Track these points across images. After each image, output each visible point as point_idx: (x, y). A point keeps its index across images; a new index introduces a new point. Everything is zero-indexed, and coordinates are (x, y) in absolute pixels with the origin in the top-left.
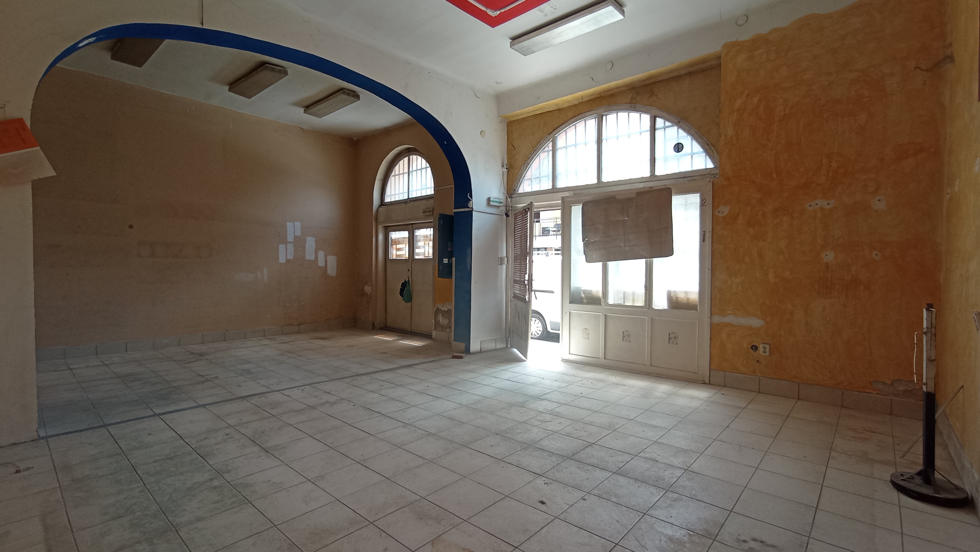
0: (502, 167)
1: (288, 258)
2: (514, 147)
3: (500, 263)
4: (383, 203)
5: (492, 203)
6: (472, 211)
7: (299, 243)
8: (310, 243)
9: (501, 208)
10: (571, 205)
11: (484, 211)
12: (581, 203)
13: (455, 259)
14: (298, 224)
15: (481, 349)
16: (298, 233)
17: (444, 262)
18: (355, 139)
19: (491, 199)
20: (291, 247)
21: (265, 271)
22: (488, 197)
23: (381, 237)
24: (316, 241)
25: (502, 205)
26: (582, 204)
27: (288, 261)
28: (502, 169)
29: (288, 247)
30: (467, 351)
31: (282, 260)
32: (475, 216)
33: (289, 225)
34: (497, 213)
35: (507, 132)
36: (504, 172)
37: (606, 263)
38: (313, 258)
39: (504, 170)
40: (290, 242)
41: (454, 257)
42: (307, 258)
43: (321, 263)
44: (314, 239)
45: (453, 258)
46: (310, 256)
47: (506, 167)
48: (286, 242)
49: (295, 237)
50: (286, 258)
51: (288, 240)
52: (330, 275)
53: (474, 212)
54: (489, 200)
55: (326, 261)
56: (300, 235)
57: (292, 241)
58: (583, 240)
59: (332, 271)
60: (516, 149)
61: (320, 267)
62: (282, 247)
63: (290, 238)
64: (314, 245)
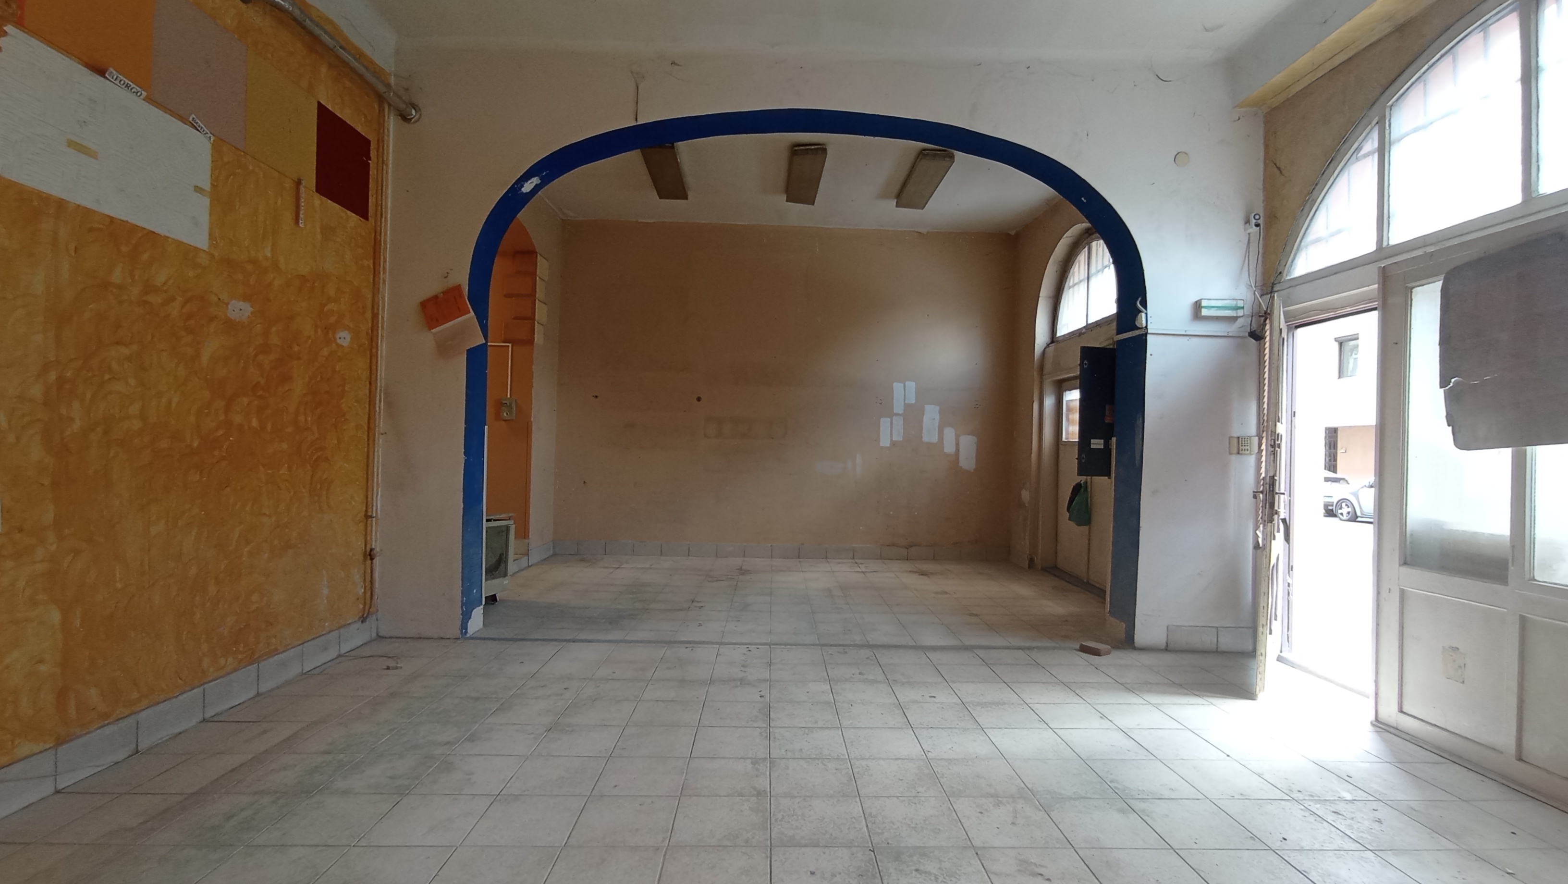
0: (1246, 223)
1: (894, 439)
2: (1279, 168)
3: (1235, 450)
4: (1054, 339)
5: (1204, 312)
6: (1146, 334)
7: (913, 414)
8: (931, 415)
9: (1240, 320)
10: (1410, 285)
11: (1184, 333)
12: (1443, 274)
13: (1116, 440)
14: (911, 385)
15: (1167, 643)
16: (912, 400)
17: (1092, 447)
18: (1013, 233)
19: (1204, 303)
20: (898, 422)
21: (859, 460)
22: (1196, 300)
23: (1049, 402)
24: (941, 412)
25: (1240, 313)
26: (1442, 277)
27: (894, 444)
28: (1245, 230)
29: (894, 421)
30: (1127, 642)
31: (885, 442)
32: (1153, 344)
33: (898, 387)
34: (1226, 334)
35: (1265, 138)
36: (1251, 235)
37: (1526, 450)
38: (935, 439)
39: (1250, 231)
40: (897, 415)
41: (1115, 437)
42: (925, 439)
43: (949, 448)
44: (938, 408)
45: (1113, 438)
46: (930, 435)
47: (1254, 221)
48: (891, 415)
49: (907, 406)
50: (891, 440)
51: (895, 411)
52: (963, 468)
53: (1149, 337)
54: (1197, 306)
55: (957, 444)
56: (914, 402)
57: (901, 412)
58: (1443, 383)
59: (968, 460)
60: (1284, 172)
61: (947, 455)
62: (885, 422)
63: (898, 407)
64: (937, 418)
